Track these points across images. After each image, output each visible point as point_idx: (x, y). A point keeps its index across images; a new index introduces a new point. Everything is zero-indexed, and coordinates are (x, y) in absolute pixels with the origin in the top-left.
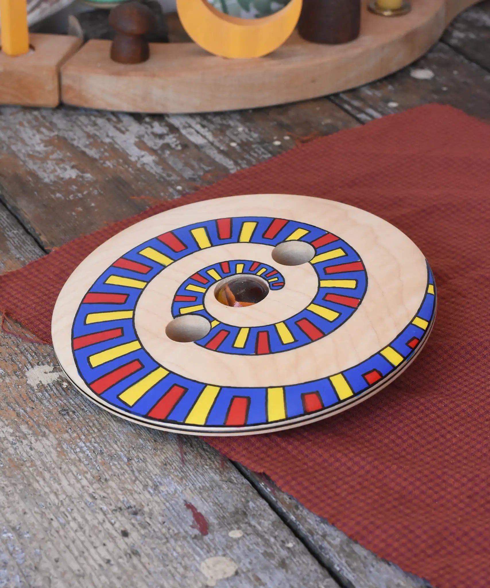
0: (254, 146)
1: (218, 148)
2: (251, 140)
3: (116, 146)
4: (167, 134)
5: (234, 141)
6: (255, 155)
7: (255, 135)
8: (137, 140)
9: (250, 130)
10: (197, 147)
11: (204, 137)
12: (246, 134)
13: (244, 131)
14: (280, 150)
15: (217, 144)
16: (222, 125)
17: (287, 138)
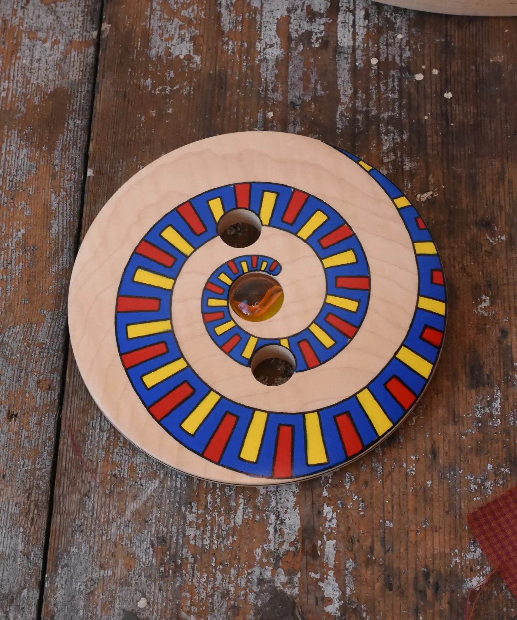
0: (392, 72)
1: (354, 60)
2: (398, 59)
3: (258, 17)
4: (322, 16)
5: (377, 56)
6: (383, 89)
7: (407, 54)
8: (286, 13)
9: (408, 43)
10: (337, 50)
11: (354, 34)
12: (400, 47)
13: (402, 39)
14: (413, 90)
15: (359, 53)
16: (388, 20)
17: (435, 72)
